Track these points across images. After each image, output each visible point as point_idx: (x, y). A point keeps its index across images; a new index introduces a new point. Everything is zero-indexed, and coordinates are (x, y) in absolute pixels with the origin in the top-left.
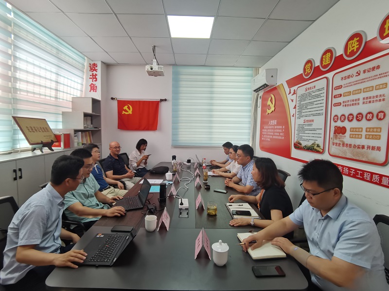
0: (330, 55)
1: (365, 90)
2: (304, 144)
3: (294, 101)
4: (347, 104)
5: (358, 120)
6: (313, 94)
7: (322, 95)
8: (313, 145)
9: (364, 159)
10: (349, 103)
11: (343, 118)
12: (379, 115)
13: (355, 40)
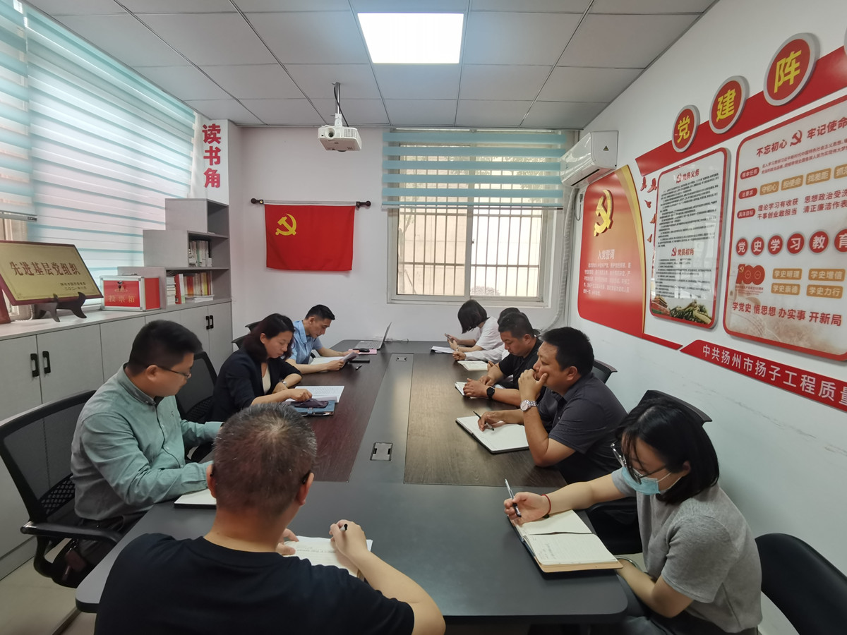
0: (734, 94)
1: (812, 179)
2: (671, 304)
3: (653, 205)
4: (768, 211)
5: (793, 251)
6: (694, 189)
7: (712, 192)
8: (692, 308)
9: (801, 344)
10: (774, 210)
11: (757, 245)
12: (839, 240)
13: (791, 57)
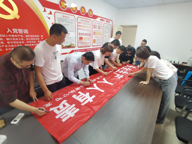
5: (86, 35)
6: (68, 21)
7: (73, 23)
9: (87, 46)
11: (82, 34)
12: (89, 35)
13: (84, 9)
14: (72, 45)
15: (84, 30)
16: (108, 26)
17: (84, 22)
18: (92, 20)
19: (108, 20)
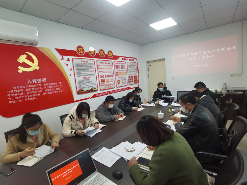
1: (108, 69)
2: (85, 90)
5: (108, 77)
6: (87, 65)
7: (92, 67)
9: (111, 88)
10: (104, 72)
11: (103, 76)
12: (112, 76)
13: (102, 52)
14: (93, 89)
15: (106, 72)
16: (132, 65)
17: (104, 64)
18: (113, 61)
19: (131, 59)
